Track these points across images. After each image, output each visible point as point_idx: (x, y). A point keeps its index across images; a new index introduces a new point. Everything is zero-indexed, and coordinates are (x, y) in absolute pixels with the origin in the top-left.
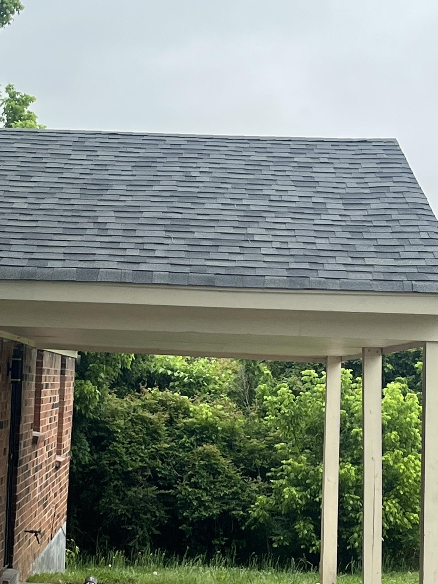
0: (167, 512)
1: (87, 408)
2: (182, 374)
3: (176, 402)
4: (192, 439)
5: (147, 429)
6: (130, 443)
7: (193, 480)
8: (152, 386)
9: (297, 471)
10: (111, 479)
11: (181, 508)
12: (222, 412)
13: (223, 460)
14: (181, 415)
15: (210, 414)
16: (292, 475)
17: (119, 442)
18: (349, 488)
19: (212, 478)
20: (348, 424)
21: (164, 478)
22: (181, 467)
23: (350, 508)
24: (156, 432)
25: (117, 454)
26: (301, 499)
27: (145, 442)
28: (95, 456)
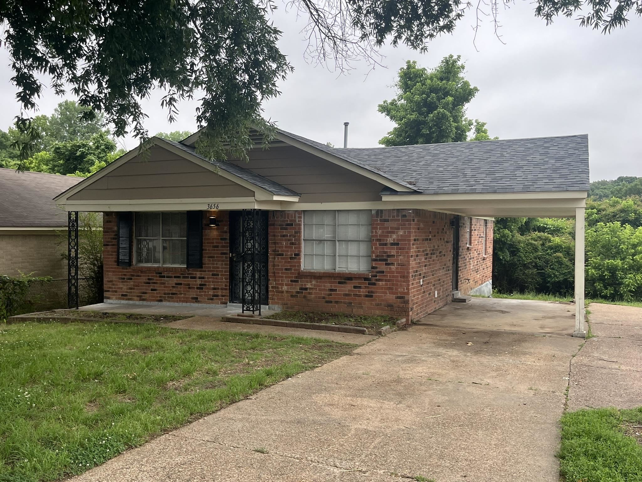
0: (542, 279)
1: (507, 240)
2: (550, 226)
3: (545, 237)
4: (552, 251)
5: (533, 247)
6: (526, 253)
7: (552, 267)
8: (536, 231)
9: (596, 263)
10: (518, 267)
11: (547, 277)
12: (565, 241)
13: (564, 259)
14: (547, 242)
15: (559, 241)
16: (594, 265)
17: (521, 252)
18: (619, 270)
19: (560, 266)
20: (618, 244)
21: (540, 266)
22: (547, 262)
23: (619, 278)
24: (537, 249)
25: (520, 257)
26: (597, 274)
27: (532, 252)
28: (512, 258)
